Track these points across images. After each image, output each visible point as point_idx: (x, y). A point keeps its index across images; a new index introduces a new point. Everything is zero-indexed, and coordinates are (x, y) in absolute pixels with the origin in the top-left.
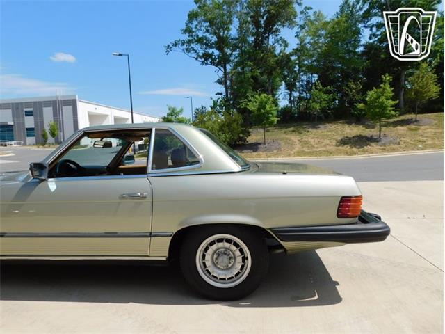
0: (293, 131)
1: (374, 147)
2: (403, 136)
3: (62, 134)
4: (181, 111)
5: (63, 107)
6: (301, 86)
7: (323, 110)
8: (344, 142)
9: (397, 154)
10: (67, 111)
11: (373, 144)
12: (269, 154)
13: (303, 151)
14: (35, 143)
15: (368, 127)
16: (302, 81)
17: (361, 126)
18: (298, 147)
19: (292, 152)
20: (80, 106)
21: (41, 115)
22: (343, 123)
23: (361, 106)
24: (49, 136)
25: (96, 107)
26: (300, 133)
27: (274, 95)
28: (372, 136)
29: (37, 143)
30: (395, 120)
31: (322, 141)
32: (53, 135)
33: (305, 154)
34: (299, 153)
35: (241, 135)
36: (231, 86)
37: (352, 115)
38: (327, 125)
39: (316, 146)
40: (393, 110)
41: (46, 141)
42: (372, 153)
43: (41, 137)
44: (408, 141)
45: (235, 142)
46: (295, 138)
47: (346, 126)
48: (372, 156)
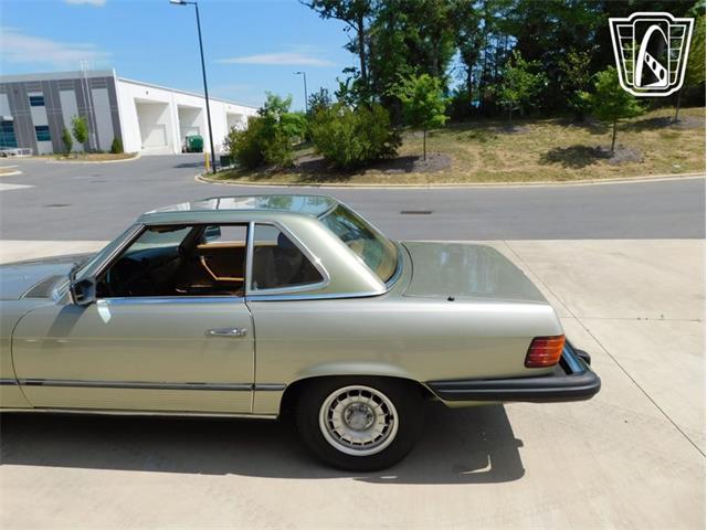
0: (473, 137)
1: (602, 166)
2: (651, 147)
3: (94, 135)
4: (289, 102)
5: (94, 91)
6: (488, 55)
7: (522, 100)
8: (552, 157)
9: (638, 180)
10: (99, 96)
11: (600, 162)
12: (431, 177)
13: (487, 172)
14: (51, 150)
15: (595, 131)
16: (490, 47)
17: (583, 130)
18: (477, 165)
19: (468, 174)
20: (120, 87)
21: (58, 104)
22: (555, 123)
23: (585, 95)
24: (74, 140)
25: (148, 89)
26: (483, 141)
27: (441, 72)
28: (599, 148)
29: (56, 152)
30: (641, 118)
31: (518, 154)
32: (80, 138)
33: (490, 177)
34: (480, 176)
35: (387, 145)
36: (371, 54)
37: (571, 109)
38: (528, 126)
39: (507, 163)
40: (639, 104)
41: (69, 149)
42: (598, 177)
43: (60, 142)
44: (659, 156)
45: (378, 155)
46: (473, 149)
47: (559, 128)
48: (597, 182)
